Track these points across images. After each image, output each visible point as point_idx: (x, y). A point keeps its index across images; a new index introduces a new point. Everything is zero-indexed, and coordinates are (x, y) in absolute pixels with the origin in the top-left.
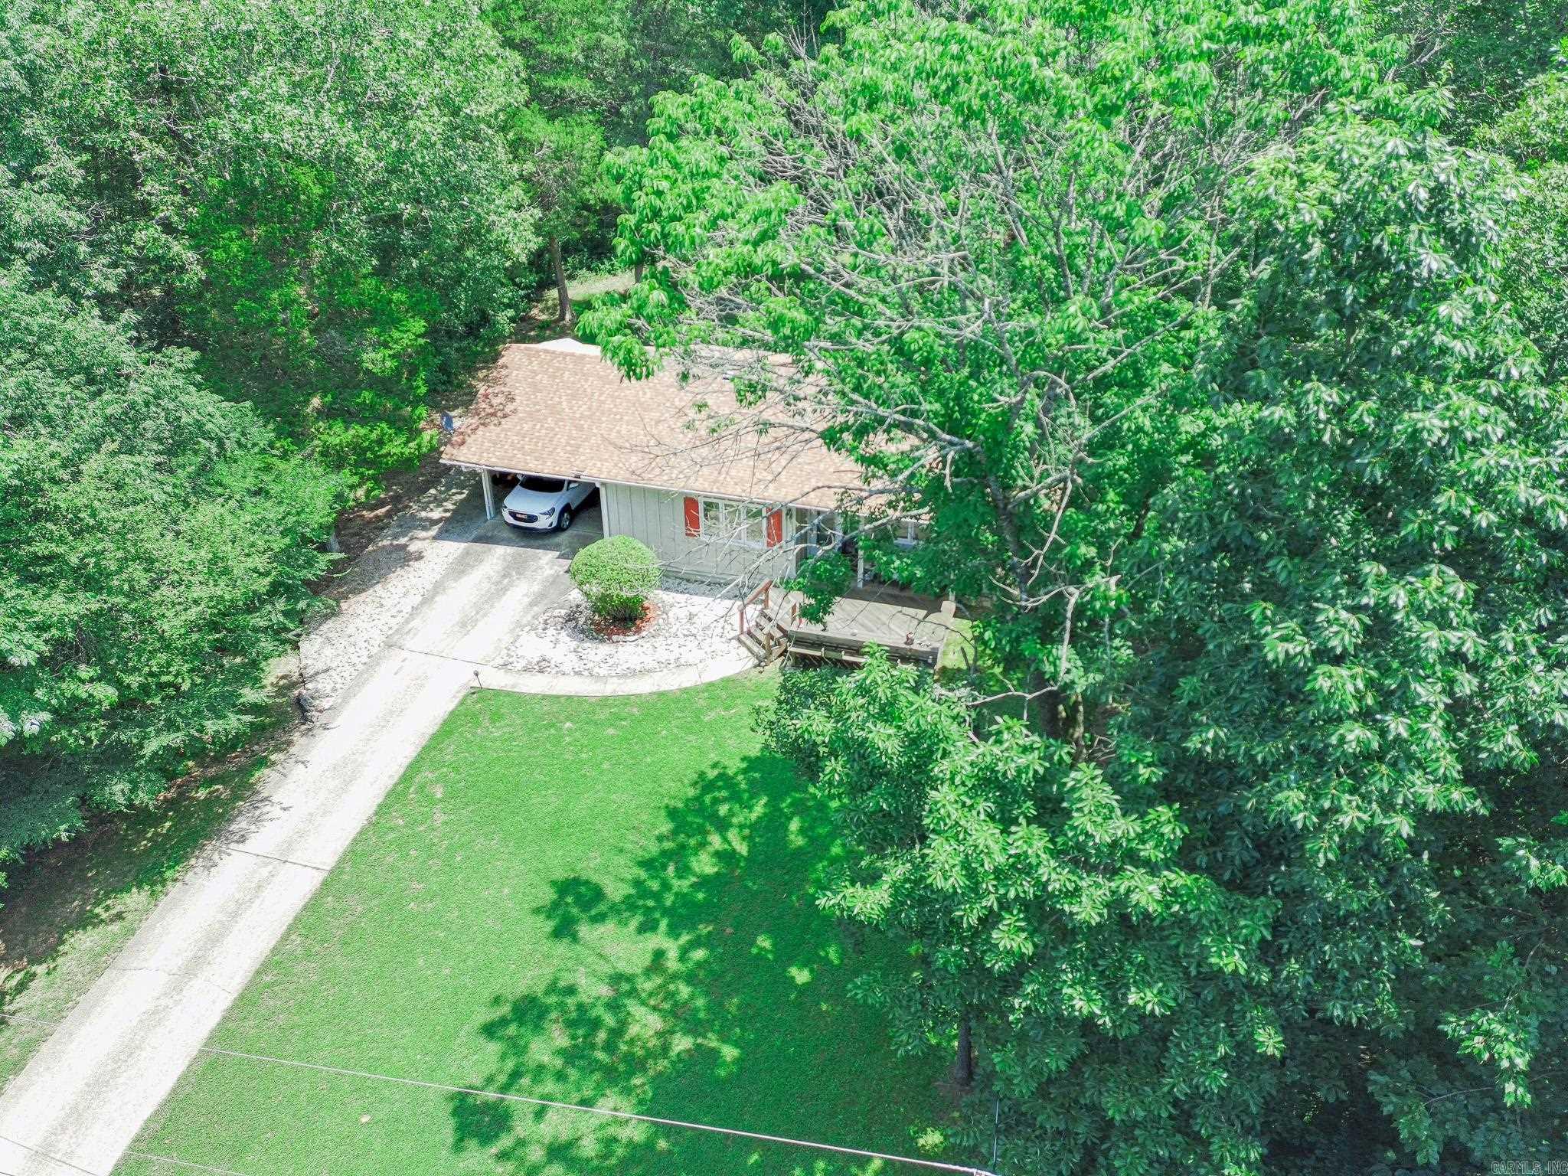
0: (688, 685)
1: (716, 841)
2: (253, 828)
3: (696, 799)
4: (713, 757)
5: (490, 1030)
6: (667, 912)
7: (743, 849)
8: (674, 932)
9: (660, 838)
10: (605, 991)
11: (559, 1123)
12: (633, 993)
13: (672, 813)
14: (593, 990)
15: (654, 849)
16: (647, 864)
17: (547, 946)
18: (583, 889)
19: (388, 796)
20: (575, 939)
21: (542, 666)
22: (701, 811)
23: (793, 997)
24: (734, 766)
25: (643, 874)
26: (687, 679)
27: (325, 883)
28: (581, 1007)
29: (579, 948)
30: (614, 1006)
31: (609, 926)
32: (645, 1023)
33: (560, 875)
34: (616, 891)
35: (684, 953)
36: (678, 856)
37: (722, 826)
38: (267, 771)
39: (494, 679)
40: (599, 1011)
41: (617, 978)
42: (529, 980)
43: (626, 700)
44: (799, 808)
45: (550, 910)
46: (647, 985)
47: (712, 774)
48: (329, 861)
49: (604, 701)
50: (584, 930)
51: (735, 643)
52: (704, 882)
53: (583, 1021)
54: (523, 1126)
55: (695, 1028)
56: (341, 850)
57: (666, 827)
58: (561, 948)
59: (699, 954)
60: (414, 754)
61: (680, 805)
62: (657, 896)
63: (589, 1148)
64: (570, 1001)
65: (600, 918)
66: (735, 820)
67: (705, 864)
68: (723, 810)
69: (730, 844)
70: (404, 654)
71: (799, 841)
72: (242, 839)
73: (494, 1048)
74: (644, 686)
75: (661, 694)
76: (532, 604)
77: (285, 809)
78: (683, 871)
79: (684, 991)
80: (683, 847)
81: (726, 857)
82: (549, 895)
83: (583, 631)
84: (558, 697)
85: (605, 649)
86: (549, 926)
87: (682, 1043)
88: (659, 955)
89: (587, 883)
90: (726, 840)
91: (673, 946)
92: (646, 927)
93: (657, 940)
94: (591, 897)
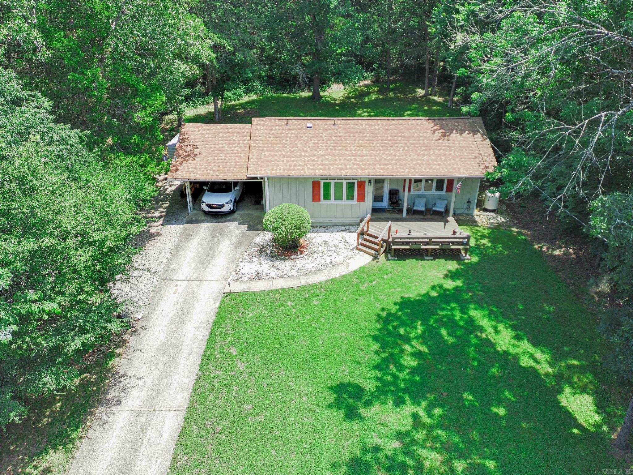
0: (344, 273)
1: (407, 348)
2: (122, 394)
3: (383, 329)
4: (378, 306)
6: (405, 391)
7: (424, 349)
8: (416, 401)
9: (377, 352)
10: (395, 444)
12: (413, 442)
13: (375, 338)
15: (377, 359)
16: (377, 367)
17: (347, 425)
18: (350, 389)
19: (203, 359)
20: (361, 418)
21: (259, 277)
22: (390, 334)
23: (503, 423)
24: (394, 309)
25: (379, 374)
26: (341, 271)
27: (186, 419)
28: (387, 458)
29: (367, 423)
30: (407, 452)
31: (376, 407)
33: (333, 383)
34: (370, 386)
35: (429, 412)
36: (391, 359)
37: (407, 340)
38: (117, 360)
39: (237, 287)
40: (401, 458)
41: (400, 436)
43: (315, 286)
44: (441, 323)
45: (338, 404)
46: (420, 436)
47: (384, 314)
48: (185, 405)
49: (303, 288)
50: (363, 411)
51: (355, 251)
52: (413, 371)
55: (462, 456)
56: (188, 396)
57: (376, 346)
58: (356, 425)
59: (437, 411)
60: (208, 334)
61: (377, 333)
62: (394, 384)
64: (381, 455)
65: (368, 403)
66: (411, 336)
67: (409, 361)
68: (402, 331)
69: (415, 348)
70: (175, 283)
71: (451, 340)
72: (118, 402)
74: (321, 277)
75: (332, 280)
76: (237, 247)
77: (140, 379)
78: (400, 367)
79: (443, 435)
80: (392, 355)
81: (417, 355)
82: (332, 396)
83: (272, 257)
84: (277, 290)
85: (288, 264)
86: (341, 414)
88: (415, 416)
89: (349, 384)
90: (413, 347)
91: (420, 410)
92: (399, 402)
93: (409, 408)
94: (357, 392)
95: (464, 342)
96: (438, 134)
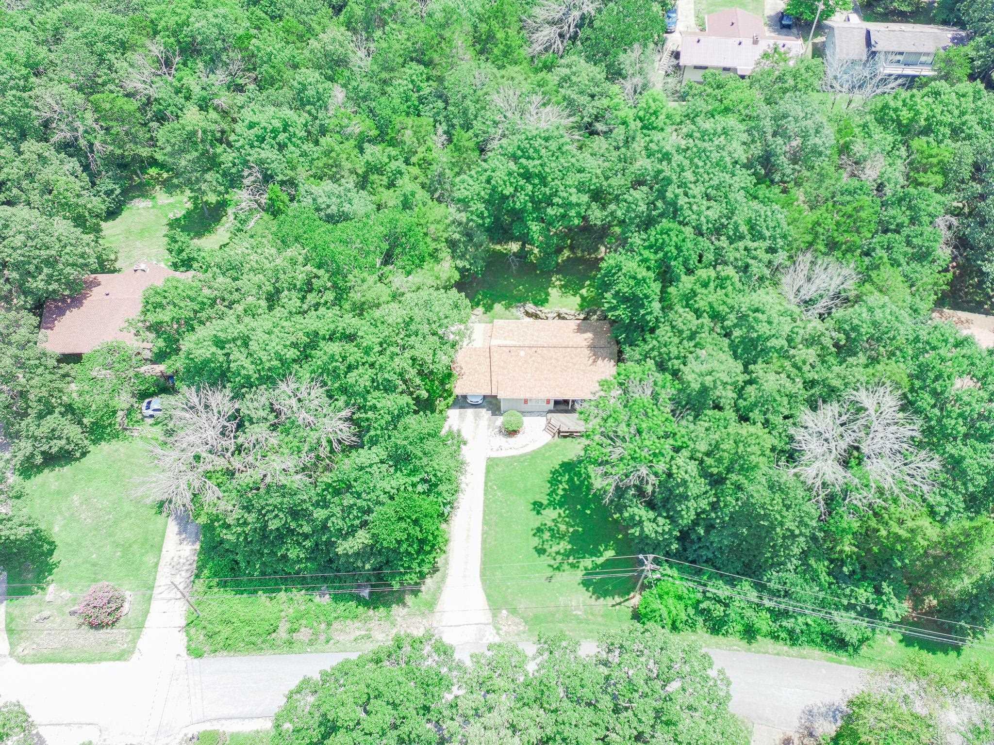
0: (539, 447)
1: (561, 486)
2: (461, 505)
3: (552, 477)
4: (552, 466)
5: (534, 535)
6: (557, 504)
7: (567, 487)
8: (560, 508)
9: (549, 488)
10: (552, 523)
11: (555, 548)
12: (558, 522)
13: (549, 482)
14: (550, 524)
15: (549, 491)
16: (549, 495)
17: (537, 517)
18: (538, 503)
19: (484, 491)
20: (542, 514)
21: (500, 448)
22: (555, 480)
24: (557, 467)
25: (549, 497)
26: (538, 445)
27: (484, 513)
28: (549, 527)
29: (543, 516)
30: (555, 525)
31: (547, 510)
32: (563, 528)
33: (532, 501)
34: (545, 502)
35: (564, 512)
36: (554, 491)
37: (561, 482)
39: (494, 455)
40: (553, 527)
41: (553, 520)
42: (537, 524)
43: (525, 455)
44: (575, 475)
45: (534, 509)
46: (560, 520)
47: (553, 470)
49: (521, 456)
50: (542, 512)
51: (545, 432)
52: (562, 496)
53: (550, 529)
54: (549, 550)
55: (572, 526)
56: (482, 506)
57: (549, 485)
58: (540, 516)
59: (567, 512)
60: (484, 479)
61: (550, 479)
62: (554, 501)
63: (562, 551)
64: (547, 526)
65: (544, 509)
66: (563, 480)
67: (560, 492)
68: (559, 478)
69: (564, 486)
71: (578, 482)
73: (536, 538)
74: (528, 449)
75: (533, 451)
76: (488, 428)
78: (557, 495)
79: (567, 519)
80: (554, 489)
81: (564, 490)
82: (532, 506)
83: (505, 436)
84: (509, 457)
85: (513, 440)
86: (535, 513)
87: (571, 530)
88: (559, 513)
91: (561, 511)
92: (555, 508)
93: (558, 510)
94: (541, 505)
95: (582, 482)
96: (591, 361)
